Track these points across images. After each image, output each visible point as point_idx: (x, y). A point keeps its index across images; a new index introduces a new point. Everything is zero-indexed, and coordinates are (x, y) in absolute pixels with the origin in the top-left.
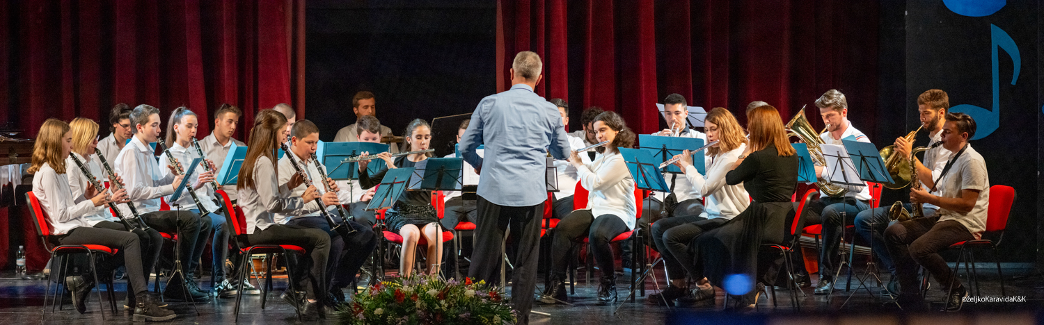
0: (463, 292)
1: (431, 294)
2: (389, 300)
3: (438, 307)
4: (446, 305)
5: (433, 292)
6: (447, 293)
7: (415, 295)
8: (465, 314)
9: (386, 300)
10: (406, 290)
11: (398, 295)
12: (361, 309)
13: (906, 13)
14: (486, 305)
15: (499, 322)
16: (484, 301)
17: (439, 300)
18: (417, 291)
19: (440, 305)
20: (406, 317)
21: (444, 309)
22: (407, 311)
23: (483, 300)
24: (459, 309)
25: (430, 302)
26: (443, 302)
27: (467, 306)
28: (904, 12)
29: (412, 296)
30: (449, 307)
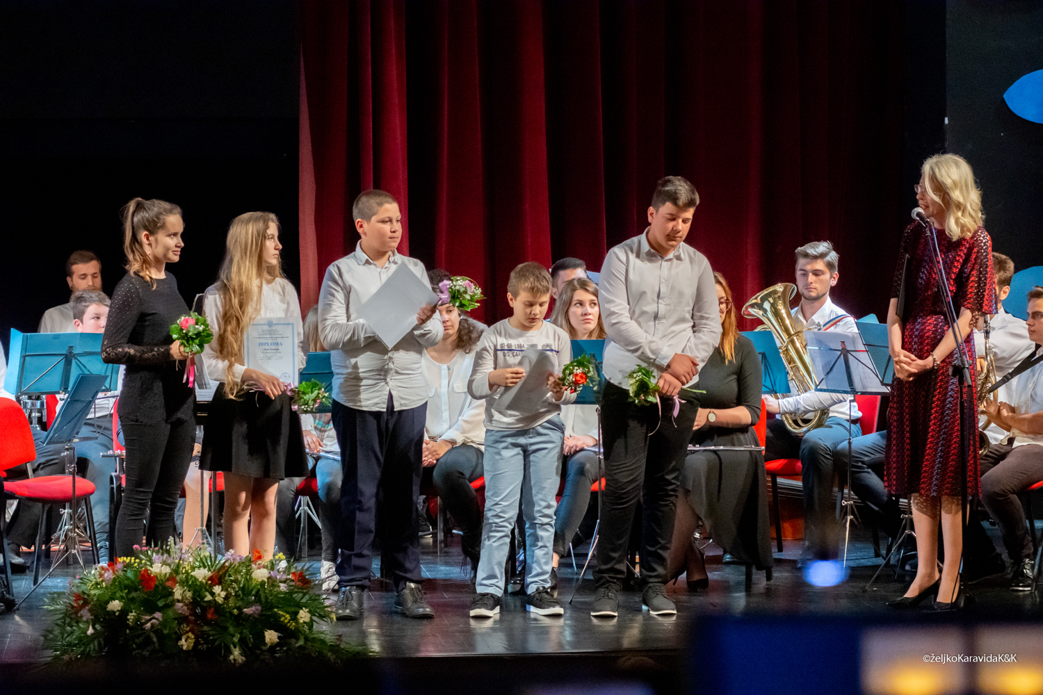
0: (249, 572)
1: (197, 576)
2: (131, 588)
3: (209, 598)
4: (223, 594)
5: (202, 574)
6: (225, 574)
7: (172, 578)
8: (253, 608)
9: (126, 587)
10: (158, 571)
11: (146, 578)
12: (86, 603)
13: (946, 121)
14: (286, 593)
15: (307, 620)
16: (283, 587)
17: (211, 586)
18: (176, 571)
19: (213, 594)
20: (158, 615)
21: (220, 600)
22: (161, 604)
23: (282, 585)
24: (242, 599)
25: (198, 589)
26: (217, 589)
27: (255, 596)
28: (944, 120)
29: (168, 580)
30: (226, 598)
